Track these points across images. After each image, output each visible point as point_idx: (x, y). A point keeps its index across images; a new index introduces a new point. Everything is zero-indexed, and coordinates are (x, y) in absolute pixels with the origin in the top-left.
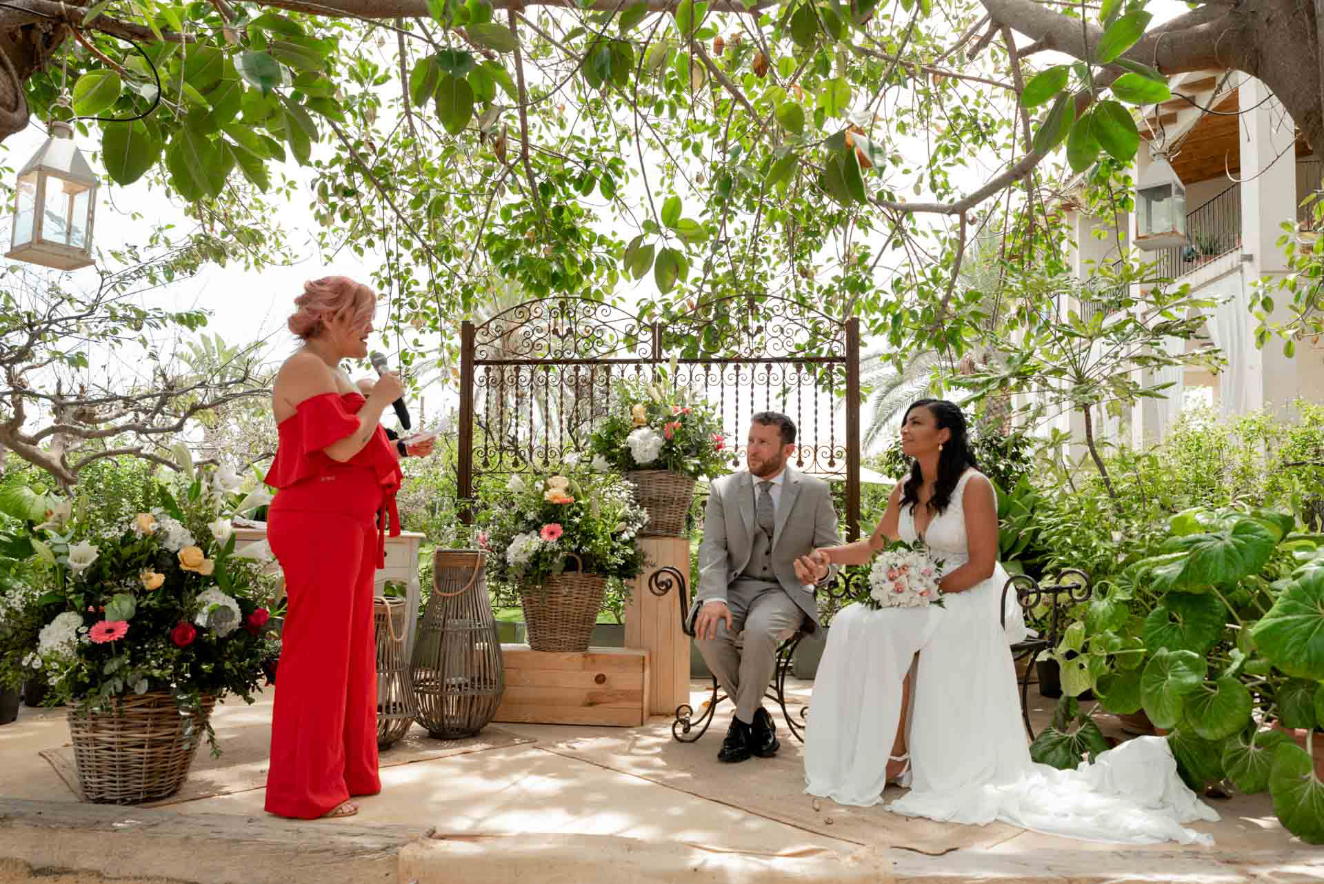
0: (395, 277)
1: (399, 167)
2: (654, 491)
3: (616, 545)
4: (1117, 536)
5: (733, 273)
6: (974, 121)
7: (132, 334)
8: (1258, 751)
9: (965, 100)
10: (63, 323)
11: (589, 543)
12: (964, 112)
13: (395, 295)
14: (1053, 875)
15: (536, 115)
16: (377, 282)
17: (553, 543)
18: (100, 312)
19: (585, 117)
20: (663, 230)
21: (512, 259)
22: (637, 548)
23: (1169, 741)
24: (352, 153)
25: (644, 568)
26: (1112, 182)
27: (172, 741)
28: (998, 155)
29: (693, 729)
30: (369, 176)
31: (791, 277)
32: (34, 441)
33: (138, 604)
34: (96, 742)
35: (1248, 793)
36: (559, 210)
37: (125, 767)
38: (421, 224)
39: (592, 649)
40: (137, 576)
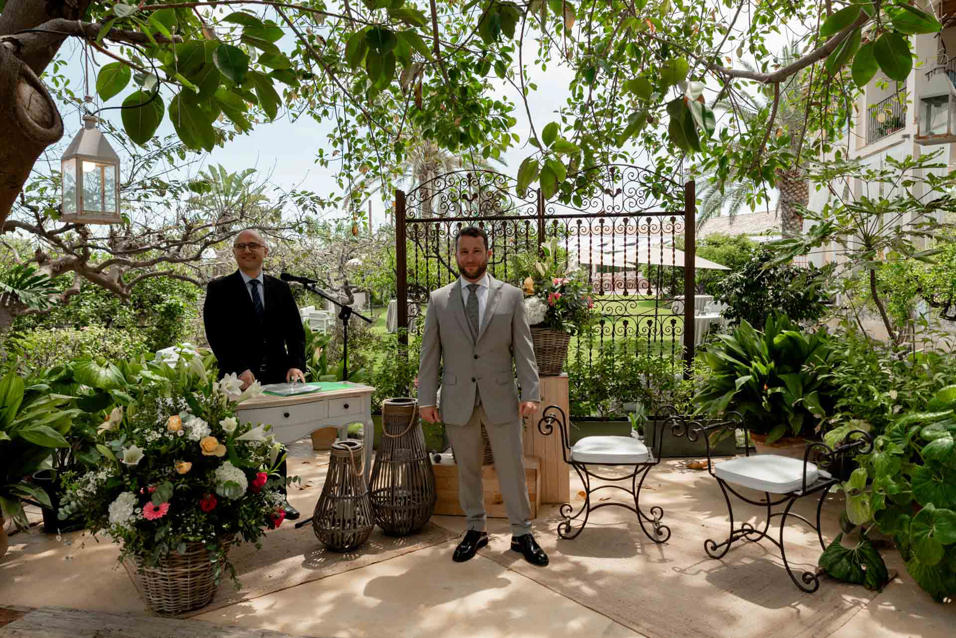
0: (345, 137)
2: (541, 343)
5: (595, 127)
7: (160, 199)
13: (346, 151)
16: (332, 141)
24: (307, 46)
30: (320, 61)
32: (98, 271)
33: (175, 487)
34: (155, 575)
36: (464, 89)
40: (172, 465)
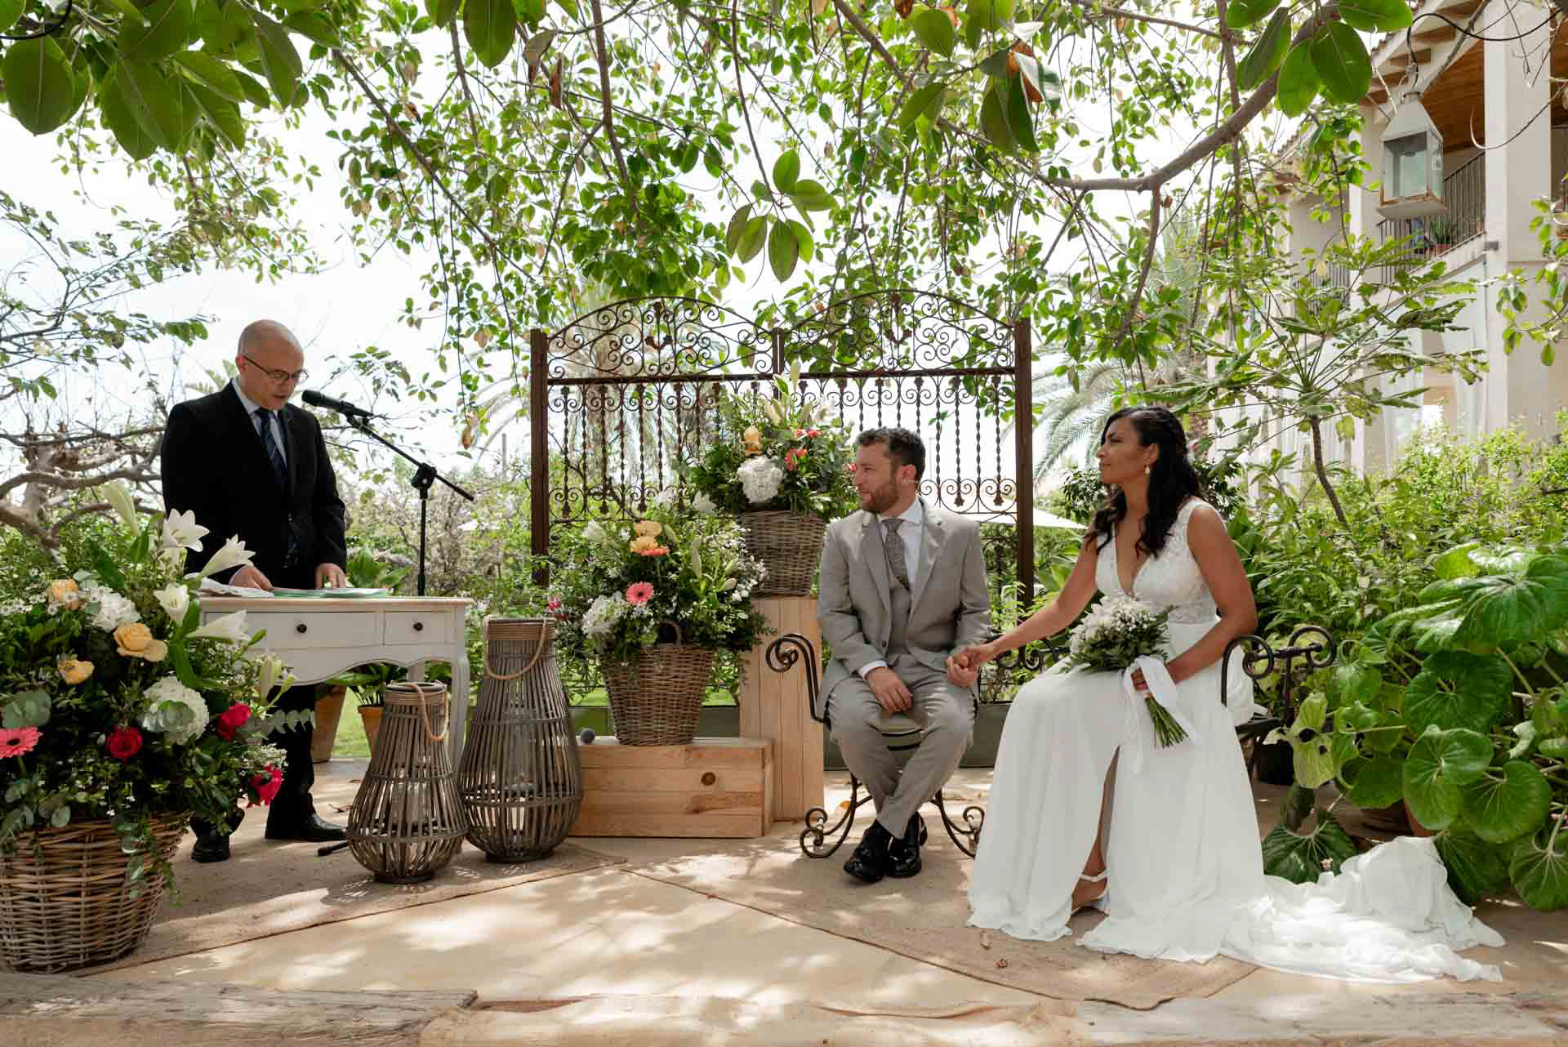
0: (451, 280)
1: (450, 140)
2: (774, 538)
3: (724, 607)
4: (1364, 582)
5: (871, 269)
6: (1167, 78)
7: (112, 352)
8: (1556, 855)
9: (1155, 52)
10: (19, 341)
11: (689, 605)
12: (1155, 67)
13: (453, 303)
14: (1304, 1036)
15: (622, 78)
16: (429, 287)
17: (642, 608)
18: (68, 324)
19: (685, 78)
20: (777, 197)
21: (597, 255)
22: (753, 611)
23: (1435, 843)
24: (390, 121)
25: (762, 637)
26: (1337, 152)
27: (120, 885)
28: (1195, 124)
29: (827, 840)
30: (413, 151)
31: (942, 274)
33: (54, 705)
34: (13, 891)
35: (1545, 910)
36: (653, 190)
37: (55, 923)
38: (481, 213)
39: (699, 741)
40: (53, 665)
